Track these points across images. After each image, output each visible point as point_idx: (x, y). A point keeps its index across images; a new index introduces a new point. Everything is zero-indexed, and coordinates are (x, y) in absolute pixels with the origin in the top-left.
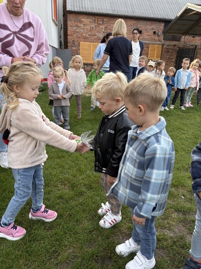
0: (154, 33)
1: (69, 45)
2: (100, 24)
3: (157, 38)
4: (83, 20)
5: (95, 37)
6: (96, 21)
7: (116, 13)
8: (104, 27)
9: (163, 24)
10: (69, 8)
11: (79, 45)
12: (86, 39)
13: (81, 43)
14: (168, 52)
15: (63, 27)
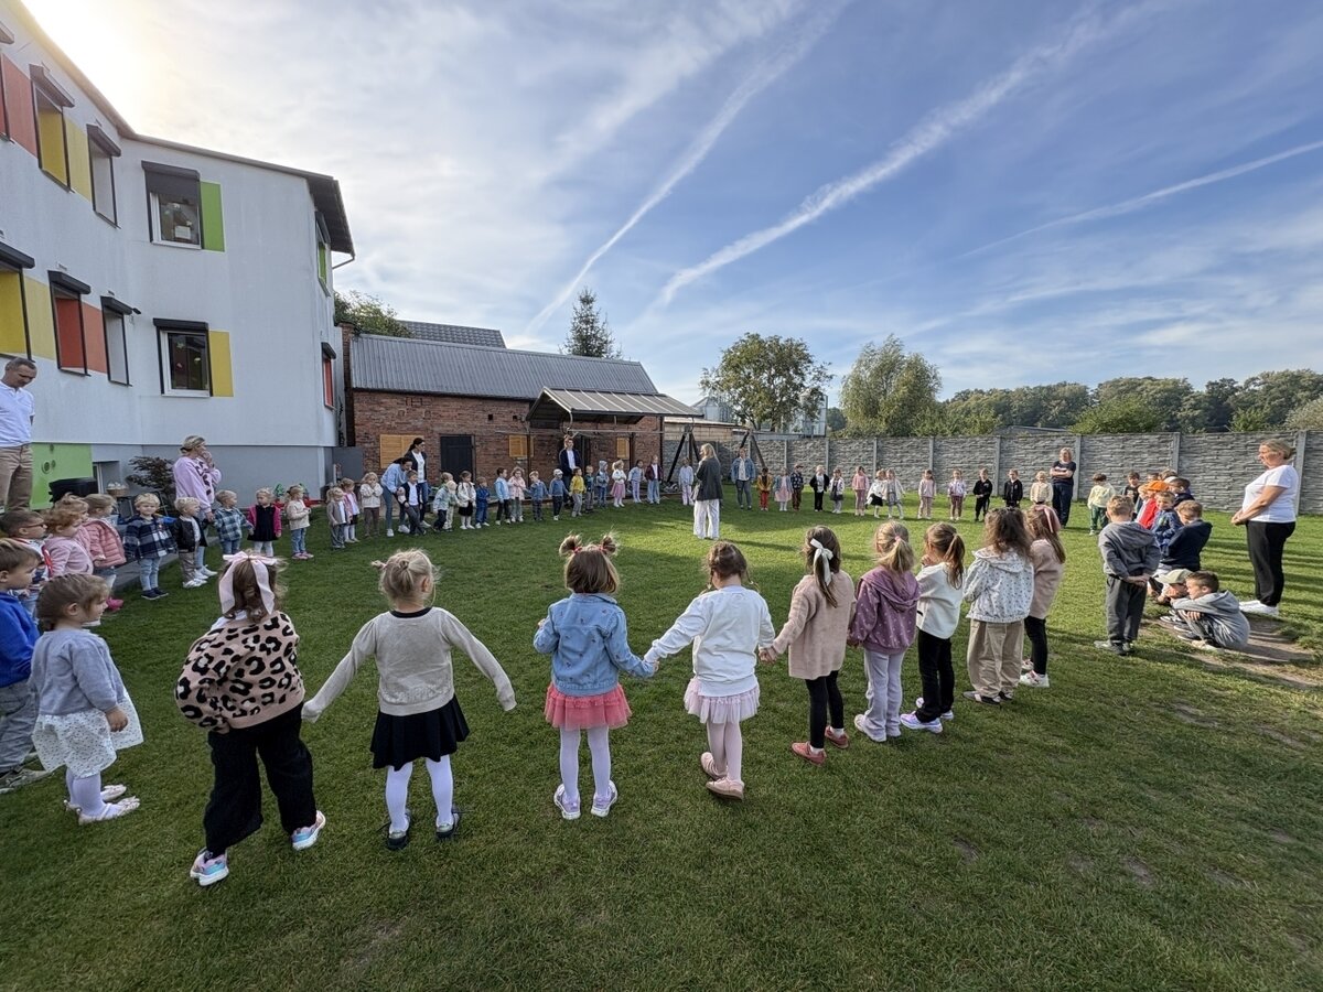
0: (515, 417)
1: (357, 440)
2: (416, 407)
3: (519, 425)
4: (384, 400)
5: (409, 426)
6: (409, 402)
7: (444, 390)
8: (424, 411)
9: (527, 406)
10: (356, 383)
11: (378, 440)
12: (390, 430)
13: (382, 436)
14: (543, 445)
15: (344, 408)
